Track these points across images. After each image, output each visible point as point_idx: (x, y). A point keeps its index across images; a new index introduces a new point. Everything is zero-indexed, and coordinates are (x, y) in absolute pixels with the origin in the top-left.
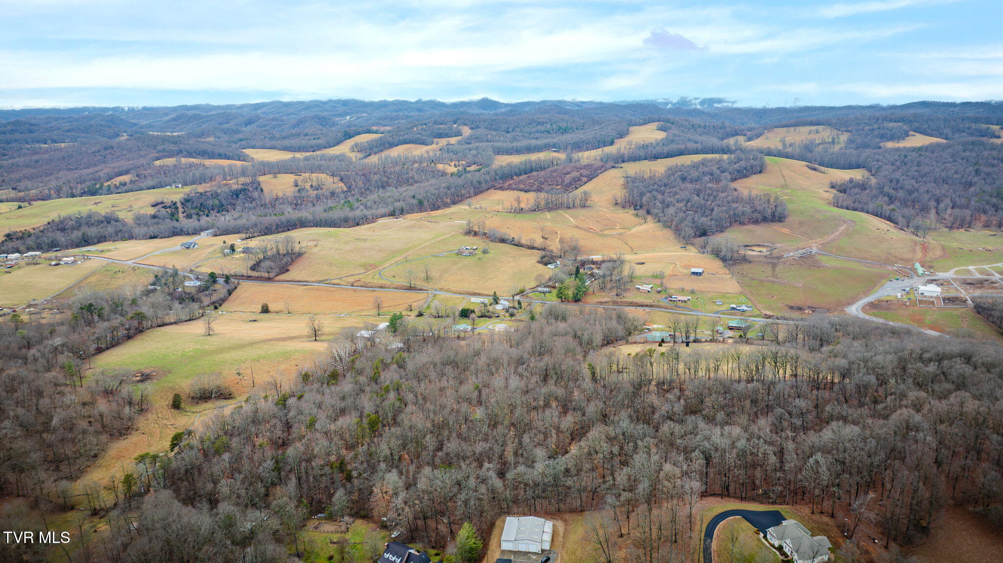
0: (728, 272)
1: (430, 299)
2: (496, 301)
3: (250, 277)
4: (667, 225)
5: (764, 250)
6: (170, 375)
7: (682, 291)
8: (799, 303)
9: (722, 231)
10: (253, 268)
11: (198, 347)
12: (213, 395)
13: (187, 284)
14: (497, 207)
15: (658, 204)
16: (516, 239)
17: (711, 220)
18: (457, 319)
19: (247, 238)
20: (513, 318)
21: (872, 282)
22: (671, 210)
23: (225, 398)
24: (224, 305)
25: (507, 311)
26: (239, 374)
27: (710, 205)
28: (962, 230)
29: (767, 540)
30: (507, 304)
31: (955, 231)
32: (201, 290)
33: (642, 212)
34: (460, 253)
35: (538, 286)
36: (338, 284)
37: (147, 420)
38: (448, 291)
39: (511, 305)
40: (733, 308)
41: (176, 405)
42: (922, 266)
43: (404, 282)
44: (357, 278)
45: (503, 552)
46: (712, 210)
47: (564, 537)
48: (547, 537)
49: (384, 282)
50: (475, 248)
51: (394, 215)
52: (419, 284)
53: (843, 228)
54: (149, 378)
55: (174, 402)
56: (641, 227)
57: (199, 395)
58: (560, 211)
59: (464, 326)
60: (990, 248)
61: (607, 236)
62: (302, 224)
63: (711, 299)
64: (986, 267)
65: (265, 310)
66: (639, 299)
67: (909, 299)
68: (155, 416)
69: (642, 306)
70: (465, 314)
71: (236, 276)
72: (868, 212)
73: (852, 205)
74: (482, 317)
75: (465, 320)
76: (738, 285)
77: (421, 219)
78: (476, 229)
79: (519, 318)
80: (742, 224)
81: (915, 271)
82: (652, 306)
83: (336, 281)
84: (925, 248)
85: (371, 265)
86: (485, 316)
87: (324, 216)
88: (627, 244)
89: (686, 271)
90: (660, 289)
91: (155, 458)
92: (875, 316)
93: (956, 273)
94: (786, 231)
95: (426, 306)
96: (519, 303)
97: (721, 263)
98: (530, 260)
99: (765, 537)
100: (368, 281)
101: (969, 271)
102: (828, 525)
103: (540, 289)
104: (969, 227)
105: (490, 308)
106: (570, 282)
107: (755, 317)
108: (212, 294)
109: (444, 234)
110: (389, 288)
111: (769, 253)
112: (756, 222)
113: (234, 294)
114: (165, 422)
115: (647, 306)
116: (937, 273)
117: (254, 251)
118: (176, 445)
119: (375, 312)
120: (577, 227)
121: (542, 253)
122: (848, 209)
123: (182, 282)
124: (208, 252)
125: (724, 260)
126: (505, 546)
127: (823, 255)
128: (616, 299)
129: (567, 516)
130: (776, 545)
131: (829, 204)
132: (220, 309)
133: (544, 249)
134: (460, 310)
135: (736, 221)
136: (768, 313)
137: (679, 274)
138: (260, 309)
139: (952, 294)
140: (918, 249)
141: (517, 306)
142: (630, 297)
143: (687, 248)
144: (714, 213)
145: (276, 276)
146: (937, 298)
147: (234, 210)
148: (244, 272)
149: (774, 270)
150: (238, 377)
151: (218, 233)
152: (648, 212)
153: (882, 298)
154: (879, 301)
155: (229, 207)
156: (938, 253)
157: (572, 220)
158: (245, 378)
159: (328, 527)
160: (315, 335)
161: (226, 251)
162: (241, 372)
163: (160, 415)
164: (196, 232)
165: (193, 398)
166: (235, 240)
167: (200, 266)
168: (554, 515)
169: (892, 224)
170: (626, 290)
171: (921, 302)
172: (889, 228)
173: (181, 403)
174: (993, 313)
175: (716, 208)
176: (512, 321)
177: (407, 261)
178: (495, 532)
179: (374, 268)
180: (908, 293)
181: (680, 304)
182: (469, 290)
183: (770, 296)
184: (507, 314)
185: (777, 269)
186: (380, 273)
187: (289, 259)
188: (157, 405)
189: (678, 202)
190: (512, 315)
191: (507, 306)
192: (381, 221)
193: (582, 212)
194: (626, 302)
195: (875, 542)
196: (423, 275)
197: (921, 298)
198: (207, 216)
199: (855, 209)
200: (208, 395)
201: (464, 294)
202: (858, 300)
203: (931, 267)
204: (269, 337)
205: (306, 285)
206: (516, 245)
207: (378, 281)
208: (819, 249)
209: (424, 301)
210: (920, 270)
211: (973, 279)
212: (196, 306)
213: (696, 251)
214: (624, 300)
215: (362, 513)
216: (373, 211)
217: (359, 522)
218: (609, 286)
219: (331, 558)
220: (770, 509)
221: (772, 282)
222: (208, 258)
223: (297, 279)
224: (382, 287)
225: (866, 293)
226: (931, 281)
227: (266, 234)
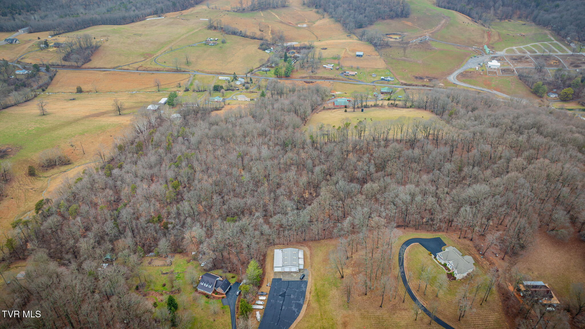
0: (378, 54)
1: (191, 78)
2: (235, 78)
3: (64, 66)
4: (338, 21)
5: (398, 37)
6: (22, 150)
7: (351, 68)
8: (421, 75)
9: (371, 24)
10: (65, 59)
11: (38, 126)
12: (57, 164)
13: (17, 72)
14: (227, 7)
15: (331, 5)
16: (243, 31)
17: (365, 16)
18: (212, 92)
19: (55, 35)
20: (248, 91)
21: (461, 59)
22: (340, 10)
23: (66, 164)
24: (49, 87)
25: (244, 86)
26: (72, 146)
27: (364, 6)
28: (507, 21)
29: (436, 260)
30: (243, 81)
31: (503, 21)
32: (29, 77)
33: (321, 10)
34: (207, 43)
35: (261, 66)
36: (128, 70)
37: (12, 187)
38: (202, 72)
39: (246, 81)
40: (382, 79)
41: (32, 173)
42: (488, 47)
43: (171, 66)
44: (140, 64)
45: (276, 273)
46: (365, 10)
47: (310, 259)
48: (301, 262)
49: (158, 67)
50: (216, 39)
51: (157, 14)
52: (183, 67)
53: (443, 22)
54: (6, 154)
55: (30, 172)
56: (321, 20)
57: (47, 165)
58: (269, 11)
59: (217, 98)
60: (523, 34)
61: (300, 28)
62: (94, 23)
63: (369, 73)
64: (522, 47)
65: (80, 91)
66: (326, 75)
67: (483, 70)
68: (17, 184)
69: (328, 79)
70: (217, 89)
71: (53, 65)
72: (456, 10)
73: (447, 5)
74: (228, 90)
75: (217, 93)
76: (384, 63)
77: (176, 17)
78: (215, 24)
79: (252, 90)
80: (383, 19)
81: (484, 50)
82: (334, 79)
83: (126, 67)
84: (489, 35)
85: (147, 54)
86: (230, 90)
87: (108, 15)
88: (314, 34)
89: (353, 54)
90: (338, 67)
91: (26, 223)
92: (465, 82)
93: (507, 52)
94: (409, 24)
95: (189, 83)
96: (251, 80)
97: (373, 48)
98: (253, 48)
99: (435, 257)
100: (148, 66)
101: (513, 50)
102: (469, 246)
103: (263, 69)
104: (510, 18)
105: (232, 84)
106: (282, 63)
107: (396, 84)
108: (38, 80)
109: (194, 29)
110: (163, 71)
111: (401, 40)
112: (392, 18)
113: (55, 79)
114: (27, 187)
115: (331, 79)
116: (496, 52)
117: (62, 46)
118: (40, 209)
119: (155, 89)
120: (281, 22)
121: (261, 42)
122: (445, 8)
123: (13, 71)
124: (29, 46)
125: (375, 45)
126: (276, 270)
127: (433, 41)
128: (311, 74)
129: (310, 244)
130: (443, 263)
131: (434, 4)
132: (47, 90)
133: (261, 39)
134: (213, 86)
135: (380, 17)
136: (403, 81)
137: (349, 56)
138: (76, 91)
139: (506, 67)
140: (486, 35)
141: (249, 81)
142: (320, 73)
143: (351, 36)
144: (367, 11)
145: (83, 65)
146: (498, 69)
147: (40, 10)
148: (59, 62)
149: (405, 52)
150: (72, 148)
151: (32, 31)
152: (325, 10)
153: (467, 70)
154: (466, 72)
155: (35, 7)
156: (497, 38)
157: (277, 16)
158: (77, 148)
159: (158, 262)
160: (119, 111)
161: (42, 46)
162: (73, 144)
163: (21, 183)
164: (15, 29)
165: (43, 166)
166: (45, 36)
167: (25, 58)
168: (302, 243)
169: (470, 18)
170: (317, 68)
171: (489, 72)
172: (469, 22)
173: (35, 172)
174: (528, 79)
175: (367, 9)
176: (248, 92)
177: (172, 50)
178: (268, 260)
179: (150, 57)
180: (482, 66)
181: (351, 77)
182: (217, 71)
183: (404, 70)
184: (244, 88)
185: (407, 51)
186: (155, 60)
187: (90, 51)
188: (17, 175)
189: (344, 4)
190: (247, 88)
191: (243, 82)
192: (149, 19)
193: (283, 11)
194: (318, 77)
195: (496, 256)
196: (185, 61)
197: (490, 70)
198: (20, 14)
199: (449, 8)
200: (53, 163)
201: (213, 74)
202: (454, 72)
203: (493, 48)
204: (88, 114)
205: (105, 71)
206: (243, 37)
207: (154, 66)
208: (430, 37)
209: (187, 80)
210: (487, 50)
211: (516, 56)
212: (28, 90)
213: (357, 38)
214: (317, 75)
215: (179, 250)
216: (143, 12)
217: (177, 256)
218: (306, 66)
219: (164, 285)
220: (435, 237)
221: (404, 60)
222: (29, 52)
223: (98, 67)
224: (158, 71)
225: (458, 66)
226: (493, 58)
227: (69, 32)
